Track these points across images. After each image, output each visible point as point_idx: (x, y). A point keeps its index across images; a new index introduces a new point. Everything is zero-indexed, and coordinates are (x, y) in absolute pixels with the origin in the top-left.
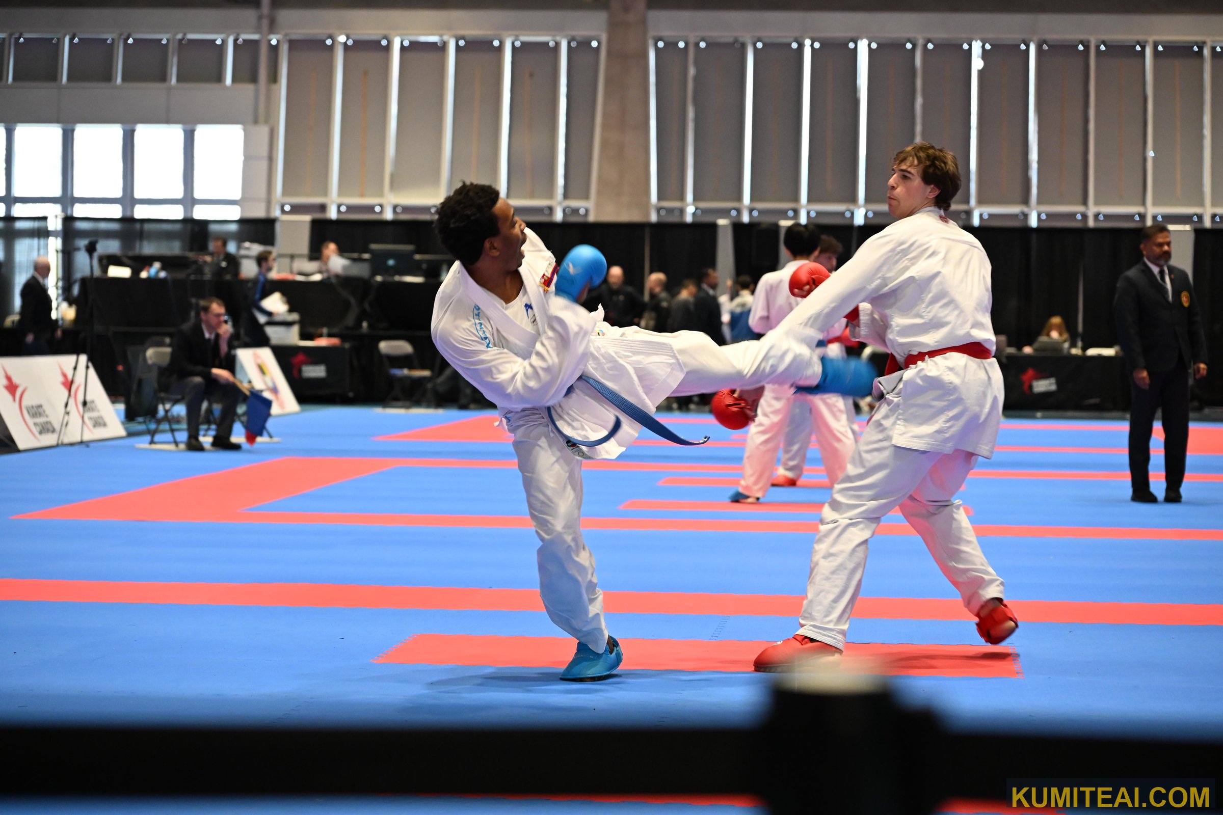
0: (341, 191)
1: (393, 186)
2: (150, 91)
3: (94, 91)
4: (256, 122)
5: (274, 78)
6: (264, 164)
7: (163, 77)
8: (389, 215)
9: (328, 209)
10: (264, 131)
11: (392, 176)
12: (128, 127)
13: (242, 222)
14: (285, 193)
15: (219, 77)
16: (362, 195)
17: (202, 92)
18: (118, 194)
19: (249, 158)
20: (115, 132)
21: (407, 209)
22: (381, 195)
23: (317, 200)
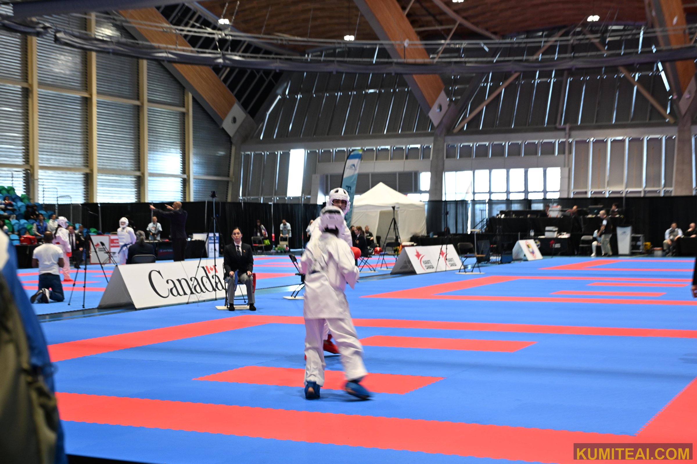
0: (592, 187)
1: (608, 185)
2: (533, 158)
3: (515, 159)
4: (565, 166)
5: (570, 152)
6: (567, 180)
7: (536, 153)
8: (607, 195)
9: (588, 193)
10: (567, 169)
11: (608, 182)
12: (526, 169)
13: (559, 199)
14: (574, 188)
15: (553, 153)
16: (599, 188)
17: (548, 158)
18: (523, 189)
19: (562, 178)
20: (522, 171)
21: (613, 192)
22: (604, 187)
23: (584, 190)
